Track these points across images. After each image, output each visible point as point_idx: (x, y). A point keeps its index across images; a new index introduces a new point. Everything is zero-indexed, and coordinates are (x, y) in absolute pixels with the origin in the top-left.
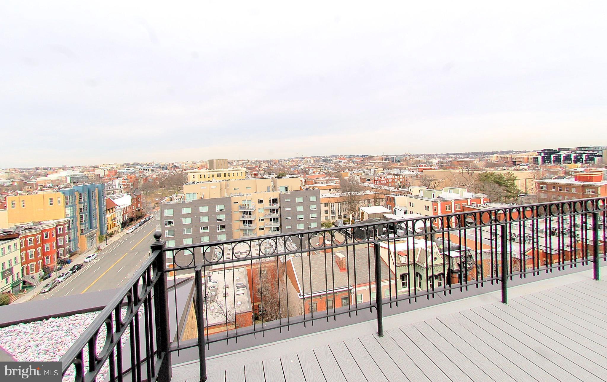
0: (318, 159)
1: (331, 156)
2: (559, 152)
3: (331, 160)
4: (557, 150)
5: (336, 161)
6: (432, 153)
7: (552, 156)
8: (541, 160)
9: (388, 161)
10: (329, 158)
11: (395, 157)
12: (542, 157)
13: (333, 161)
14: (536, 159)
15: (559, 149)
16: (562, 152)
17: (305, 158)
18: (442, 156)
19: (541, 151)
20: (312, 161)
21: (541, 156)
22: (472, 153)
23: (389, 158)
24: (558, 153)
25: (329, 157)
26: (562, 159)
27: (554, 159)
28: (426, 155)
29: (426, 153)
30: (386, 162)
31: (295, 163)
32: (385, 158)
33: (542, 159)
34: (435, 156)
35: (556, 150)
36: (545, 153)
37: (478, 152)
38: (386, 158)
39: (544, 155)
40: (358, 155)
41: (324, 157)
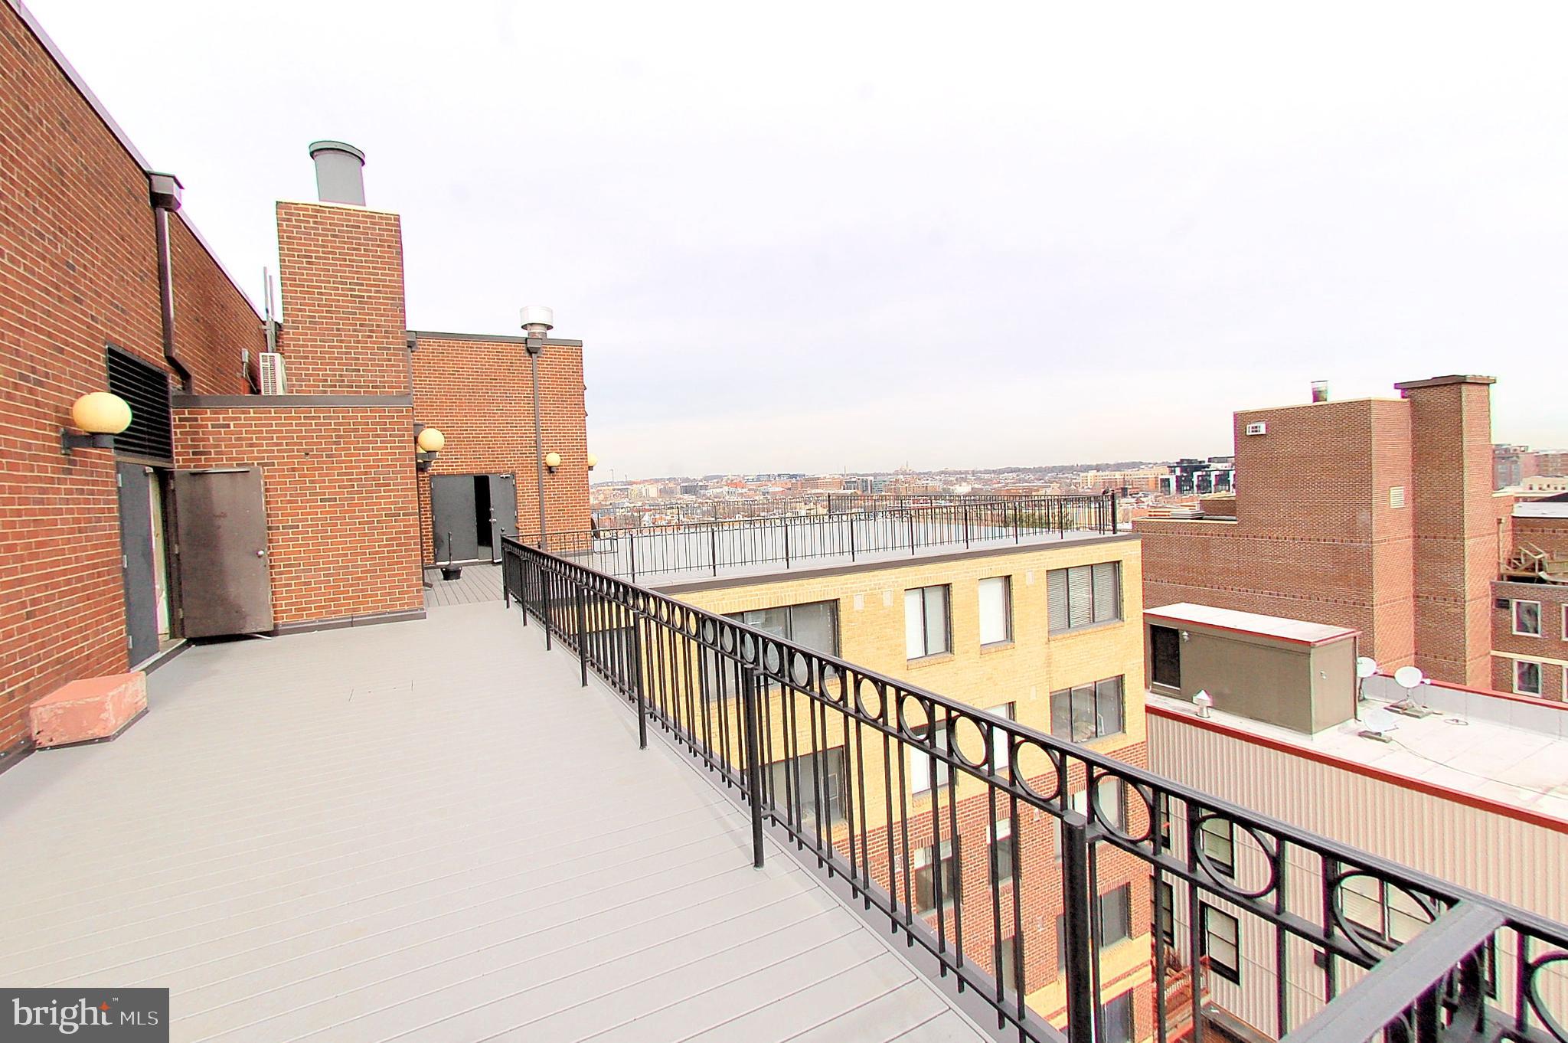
0: (671, 485)
1: (707, 479)
2: (1208, 467)
3: (705, 487)
4: (1207, 460)
5: (719, 490)
6: (963, 469)
7: (1196, 474)
8: (1175, 484)
9: (853, 491)
10: (700, 484)
11: (872, 478)
12: (1177, 476)
13: (710, 492)
14: (1165, 482)
15: (1210, 460)
16: (1214, 466)
17: (631, 483)
18: (986, 476)
19: (1176, 465)
20: (653, 491)
21: (1174, 476)
22: (1053, 469)
23: (855, 482)
24: (1206, 469)
25: (701, 481)
26: (1213, 483)
27: (1198, 481)
28: (950, 474)
29: (949, 469)
30: (849, 492)
31: (606, 499)
32: (846, 482)
33: (1177, 481)
34: (969, 476)
35: (1204, 462)
36: (1184, 469)
37: (1067, 465)
38: (848, 482)
39: (1181, 472)
40: (779, 475)
41: (687, 480)
